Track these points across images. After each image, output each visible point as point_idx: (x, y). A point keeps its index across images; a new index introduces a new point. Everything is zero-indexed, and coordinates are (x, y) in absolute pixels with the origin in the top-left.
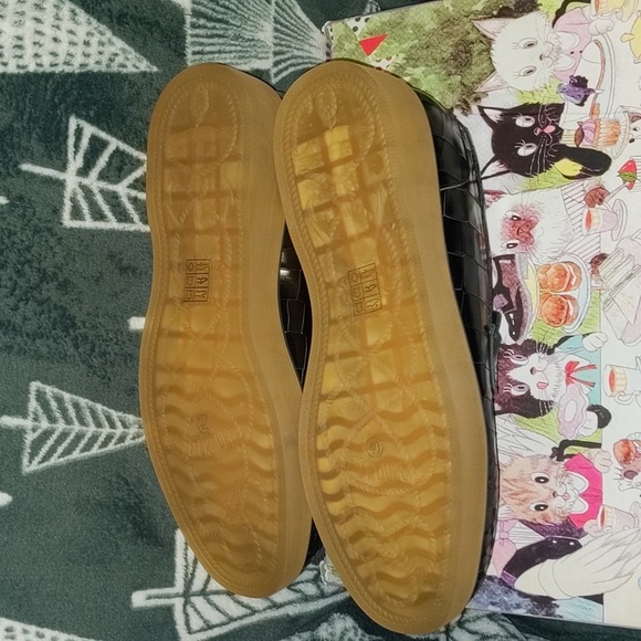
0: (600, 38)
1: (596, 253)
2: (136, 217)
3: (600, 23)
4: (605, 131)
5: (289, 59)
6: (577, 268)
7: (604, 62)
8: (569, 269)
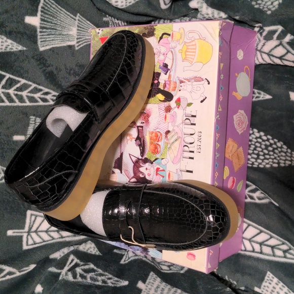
0: (172, 50)
1: (167, 130)
2: (17, 100)
3: (173, 44)
4: (172, 85)
5: (84, 40)
6: (161, 134)
7: (173, 59)
8: (159, 134)
